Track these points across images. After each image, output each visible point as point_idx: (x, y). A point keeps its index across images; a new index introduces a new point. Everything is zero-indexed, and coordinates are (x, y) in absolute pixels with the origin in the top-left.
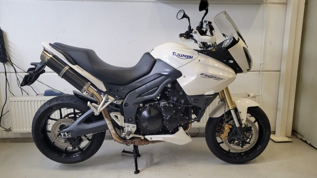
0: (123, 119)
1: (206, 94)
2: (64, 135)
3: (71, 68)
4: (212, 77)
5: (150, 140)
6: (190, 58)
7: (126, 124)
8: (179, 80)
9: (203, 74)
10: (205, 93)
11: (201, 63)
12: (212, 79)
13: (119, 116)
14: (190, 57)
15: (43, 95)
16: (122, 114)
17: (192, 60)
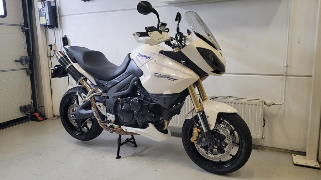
0: (105, 109)
1: (164, 93)
2: (73, 116)
3: (72, 65)
4: (166, 77)
5: (125, 131)
7: (108, 114)
9: (156, 74)
11: (156, 63)
12: (165, 79)
13: (102, 106)
16: (105, 105)
17: (150, 60)
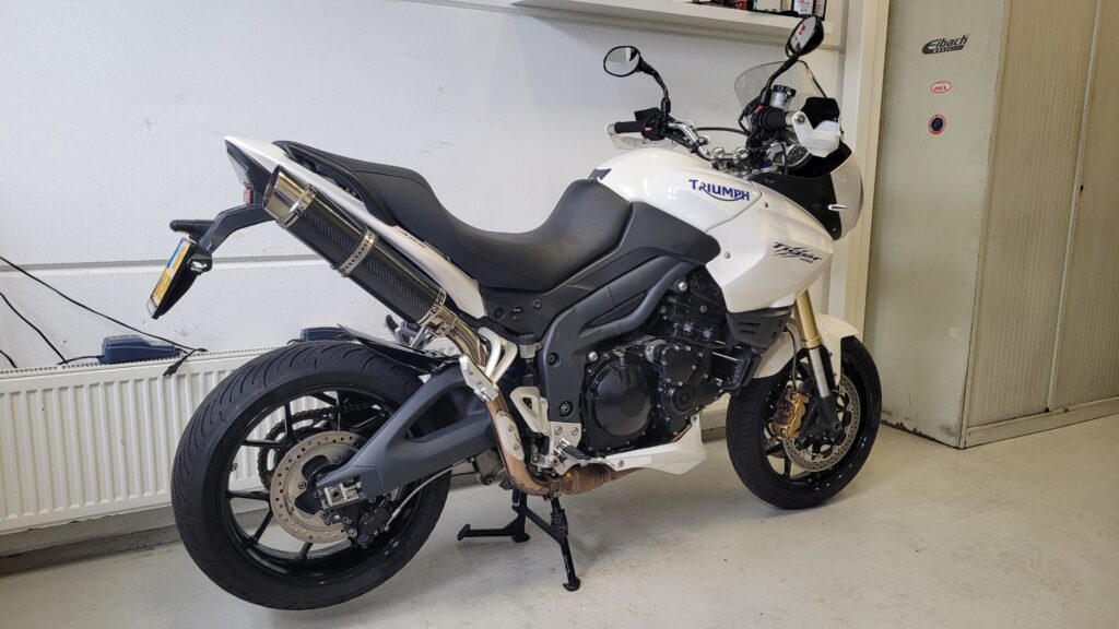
0: (546, 407)
1: (776, 305)
2: (336, 494)
3: (382, 240)
4: (799, 253)
5: (616, 469)
6: (743, 198)
7: (555, 425)
8: (710, 266)
9: (780, 245)
10: (774, 301)
11: (769, 213)
13: (535, 400)
14: (744, 196)
15: (97, 360)
17: (748, 203)
